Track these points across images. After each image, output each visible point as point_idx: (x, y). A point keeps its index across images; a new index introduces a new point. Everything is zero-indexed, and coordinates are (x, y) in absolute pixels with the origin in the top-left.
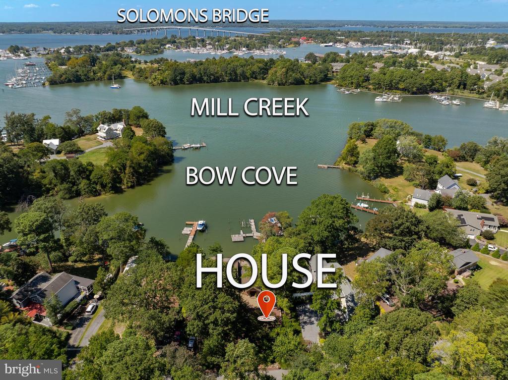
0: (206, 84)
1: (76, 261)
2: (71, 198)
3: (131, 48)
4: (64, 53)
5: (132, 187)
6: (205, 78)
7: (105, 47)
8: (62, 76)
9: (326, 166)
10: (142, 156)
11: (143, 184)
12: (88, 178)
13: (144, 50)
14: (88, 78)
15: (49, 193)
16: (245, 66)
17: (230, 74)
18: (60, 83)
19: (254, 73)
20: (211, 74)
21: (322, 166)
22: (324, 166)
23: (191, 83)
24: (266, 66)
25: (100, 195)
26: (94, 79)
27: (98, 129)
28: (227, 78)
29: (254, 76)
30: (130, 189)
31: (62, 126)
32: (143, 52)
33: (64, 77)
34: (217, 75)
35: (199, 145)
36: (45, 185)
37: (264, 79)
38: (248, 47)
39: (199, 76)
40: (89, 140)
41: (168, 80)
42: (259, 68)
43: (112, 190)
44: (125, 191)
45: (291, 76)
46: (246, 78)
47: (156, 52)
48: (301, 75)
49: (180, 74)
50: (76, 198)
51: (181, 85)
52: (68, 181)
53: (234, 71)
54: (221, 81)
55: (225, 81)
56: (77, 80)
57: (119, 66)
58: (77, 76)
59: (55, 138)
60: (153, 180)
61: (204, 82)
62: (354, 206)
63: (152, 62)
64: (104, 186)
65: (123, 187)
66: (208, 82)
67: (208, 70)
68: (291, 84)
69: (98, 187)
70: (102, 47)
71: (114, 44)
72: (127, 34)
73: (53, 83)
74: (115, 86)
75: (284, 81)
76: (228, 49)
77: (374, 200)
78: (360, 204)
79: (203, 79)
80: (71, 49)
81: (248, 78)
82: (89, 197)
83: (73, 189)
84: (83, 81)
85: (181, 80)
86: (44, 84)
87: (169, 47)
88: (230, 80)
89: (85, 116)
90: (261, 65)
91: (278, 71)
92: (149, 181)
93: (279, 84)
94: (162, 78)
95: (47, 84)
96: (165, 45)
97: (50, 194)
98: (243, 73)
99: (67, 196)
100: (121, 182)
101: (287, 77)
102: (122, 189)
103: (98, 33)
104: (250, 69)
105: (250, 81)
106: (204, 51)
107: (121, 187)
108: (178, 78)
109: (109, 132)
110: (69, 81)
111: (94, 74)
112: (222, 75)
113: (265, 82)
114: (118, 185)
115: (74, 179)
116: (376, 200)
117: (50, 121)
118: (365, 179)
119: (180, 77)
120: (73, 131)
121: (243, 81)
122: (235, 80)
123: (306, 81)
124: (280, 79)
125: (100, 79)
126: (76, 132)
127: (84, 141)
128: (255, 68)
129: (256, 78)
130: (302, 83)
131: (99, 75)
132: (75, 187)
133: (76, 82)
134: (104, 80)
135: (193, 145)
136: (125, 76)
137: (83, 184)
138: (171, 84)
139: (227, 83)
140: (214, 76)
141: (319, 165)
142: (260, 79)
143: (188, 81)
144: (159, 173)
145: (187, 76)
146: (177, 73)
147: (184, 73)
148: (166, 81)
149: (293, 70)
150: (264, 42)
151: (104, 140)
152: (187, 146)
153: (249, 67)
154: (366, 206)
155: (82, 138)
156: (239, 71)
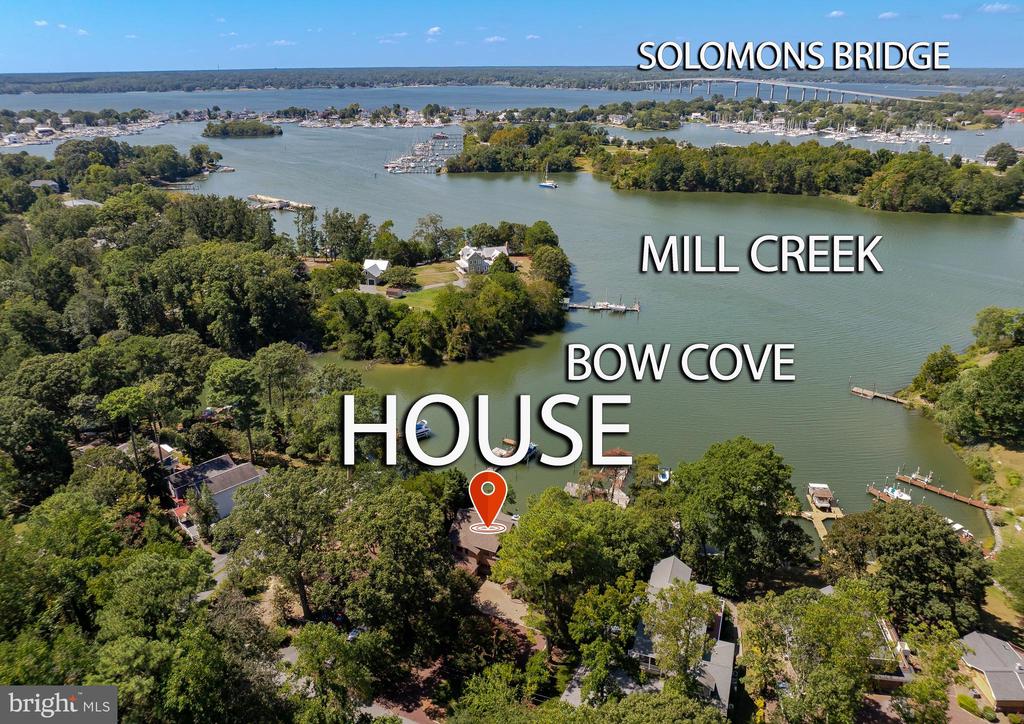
0: (723, 193)
1: (294, 456)
2: (357, 358)
3: (621, 116)
4: (504, 120)
5: (459, 359)
6: (723, 182)
7: (575, 113)
8: (470, 159)
9: (870, 394)
10: (493, 309)
11: (481, 359)
12: (389, 330)
13: (642, 121)
14: (513, 165)
15: (331, 344)
16: (815, 162)
17: (780, 178)
18: (465, 171)
19: (832, 178)
20: (738, 175)
21: (860, 390)
22: (865, 392)
23: (692, 189)
24: (866, 166)
25: (402, 362)
26: (522, 168)
27: (460, 253)
28: (771, 185)
29: (833, 184)
30: (455, 363)
31: (406, 241)
32: (639, 125)
33: (474, 160)
34: (750, 177)
35: (623, 307)
36: (329, 331)
37: (854, 193)
38: (863, 125)
39: (712, 176)
40: (440, 270)
41: (647, 179)
42: (848, 169)
43: (422, 358)
44: (444, 365)
45: (916, 190)
46: (813, 188)
47: (665, 126)
48: (944, 191)
49: (673, 170)
50: (365, 361)
51: (671, 192)
52: (360, 331)
53: (790, 172)
54: (757, 190)
55: (766, 191)
56: (493, 167)
57: (571, 148)
58: (495, 160)
59: (384, 259)
60: (501, 355)
61: (720, 190)
62: (874, 492)
63: (640, 146)
64: (412, 349)
65: (444, 357)
66: (728, 191)
67: (733, 165)
68: (914, 208)
69: (404, 350)
70: (570, 111)
71: (594, 107)
72: (635, 90)
73: (454, 169)
74: (548, 183)
75: (897, 201)
76: (818, 128)
77: (939, 490)
78: (893, 491)
79: (718, 182)
80: (516, 114)
81: (818, 190)
82: (386, 362)
83: (364, 345)
84: (503, 171)
85: (674, 181)
86: (439, 171)
87: (696, 118)
88: (778, 190)
89: (449, 228)
90: (853, 163)
91: (887, 179)
92: (494, 355)
93: (884, 208)
94: (636, 175)
95: (444, 170)
96: (689, 114)
97: (332, 347)
98: (808, 176)
99: (353, 354)
100: (443, 348)
101: (904, 192)
102: (442, 360)
103: (583, 87)
104: (826, 170)
105: (822, 195)
106: (766, 129)
107: (441, 356)
108: (668, 177)
109: (475, 260)
110: (481, 168)
111: (525, 159)
112: (760, 179)
113: (853, 200)
114: (438, 352)
115: (370, 327)
116: (945, 493)
117: (392, 230)
118: (951, 441)
119: (673, 177)
120: (422, 252)
121: (805, 193)
122: (788, 191)
123: (953, 206)
124: (886, 196)
125: (533, 169)
126: (427, 254)
127: (434, 270)
128: (838, 169)
129: (836, 190)
130: (946, 208)
131: (532, 161)
132: (369, 342)
133: (490, 171)
134: (540, 171)
135: (612, 306)
136: (579, 168)
137: (380, 339)
138: (651, 187)
139: (768, 195)
140: (744, 179)
141: (855, 389)
142: (845, 193)
143: (686, 185)
144: (521, 346)
145: (687, 174)
146: (667, 167)
147: (680, 169)
148: (644, 182)
149: (923, 179)
150: (911, 115)
151: (463, 272)
152: (599, 305)
153: (823, 166)
154: (906, 497)
155: (434, 265)
156: (799, 173)
